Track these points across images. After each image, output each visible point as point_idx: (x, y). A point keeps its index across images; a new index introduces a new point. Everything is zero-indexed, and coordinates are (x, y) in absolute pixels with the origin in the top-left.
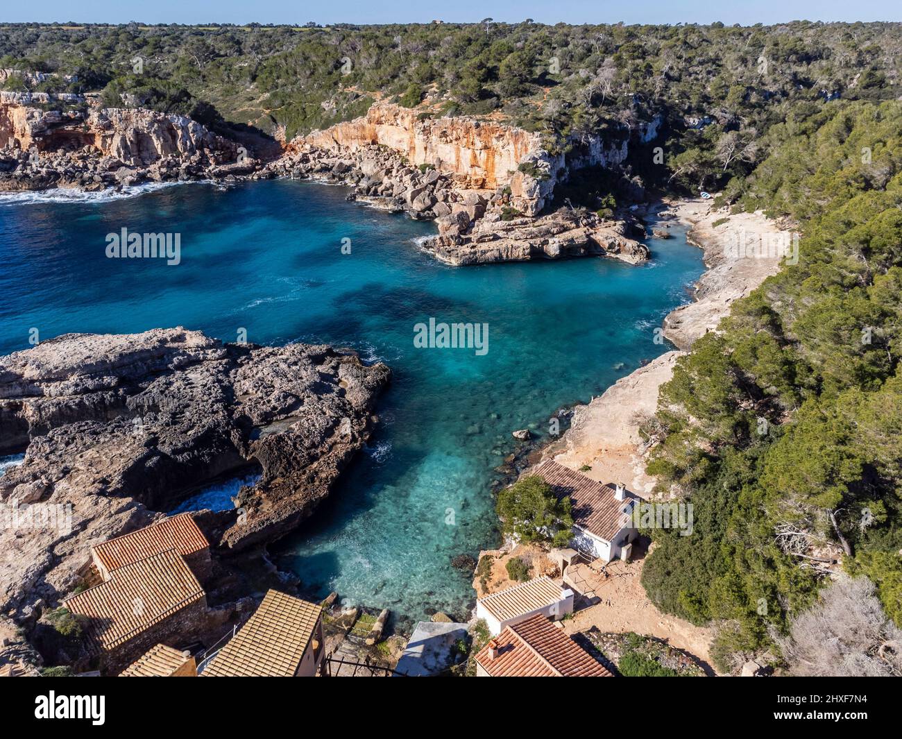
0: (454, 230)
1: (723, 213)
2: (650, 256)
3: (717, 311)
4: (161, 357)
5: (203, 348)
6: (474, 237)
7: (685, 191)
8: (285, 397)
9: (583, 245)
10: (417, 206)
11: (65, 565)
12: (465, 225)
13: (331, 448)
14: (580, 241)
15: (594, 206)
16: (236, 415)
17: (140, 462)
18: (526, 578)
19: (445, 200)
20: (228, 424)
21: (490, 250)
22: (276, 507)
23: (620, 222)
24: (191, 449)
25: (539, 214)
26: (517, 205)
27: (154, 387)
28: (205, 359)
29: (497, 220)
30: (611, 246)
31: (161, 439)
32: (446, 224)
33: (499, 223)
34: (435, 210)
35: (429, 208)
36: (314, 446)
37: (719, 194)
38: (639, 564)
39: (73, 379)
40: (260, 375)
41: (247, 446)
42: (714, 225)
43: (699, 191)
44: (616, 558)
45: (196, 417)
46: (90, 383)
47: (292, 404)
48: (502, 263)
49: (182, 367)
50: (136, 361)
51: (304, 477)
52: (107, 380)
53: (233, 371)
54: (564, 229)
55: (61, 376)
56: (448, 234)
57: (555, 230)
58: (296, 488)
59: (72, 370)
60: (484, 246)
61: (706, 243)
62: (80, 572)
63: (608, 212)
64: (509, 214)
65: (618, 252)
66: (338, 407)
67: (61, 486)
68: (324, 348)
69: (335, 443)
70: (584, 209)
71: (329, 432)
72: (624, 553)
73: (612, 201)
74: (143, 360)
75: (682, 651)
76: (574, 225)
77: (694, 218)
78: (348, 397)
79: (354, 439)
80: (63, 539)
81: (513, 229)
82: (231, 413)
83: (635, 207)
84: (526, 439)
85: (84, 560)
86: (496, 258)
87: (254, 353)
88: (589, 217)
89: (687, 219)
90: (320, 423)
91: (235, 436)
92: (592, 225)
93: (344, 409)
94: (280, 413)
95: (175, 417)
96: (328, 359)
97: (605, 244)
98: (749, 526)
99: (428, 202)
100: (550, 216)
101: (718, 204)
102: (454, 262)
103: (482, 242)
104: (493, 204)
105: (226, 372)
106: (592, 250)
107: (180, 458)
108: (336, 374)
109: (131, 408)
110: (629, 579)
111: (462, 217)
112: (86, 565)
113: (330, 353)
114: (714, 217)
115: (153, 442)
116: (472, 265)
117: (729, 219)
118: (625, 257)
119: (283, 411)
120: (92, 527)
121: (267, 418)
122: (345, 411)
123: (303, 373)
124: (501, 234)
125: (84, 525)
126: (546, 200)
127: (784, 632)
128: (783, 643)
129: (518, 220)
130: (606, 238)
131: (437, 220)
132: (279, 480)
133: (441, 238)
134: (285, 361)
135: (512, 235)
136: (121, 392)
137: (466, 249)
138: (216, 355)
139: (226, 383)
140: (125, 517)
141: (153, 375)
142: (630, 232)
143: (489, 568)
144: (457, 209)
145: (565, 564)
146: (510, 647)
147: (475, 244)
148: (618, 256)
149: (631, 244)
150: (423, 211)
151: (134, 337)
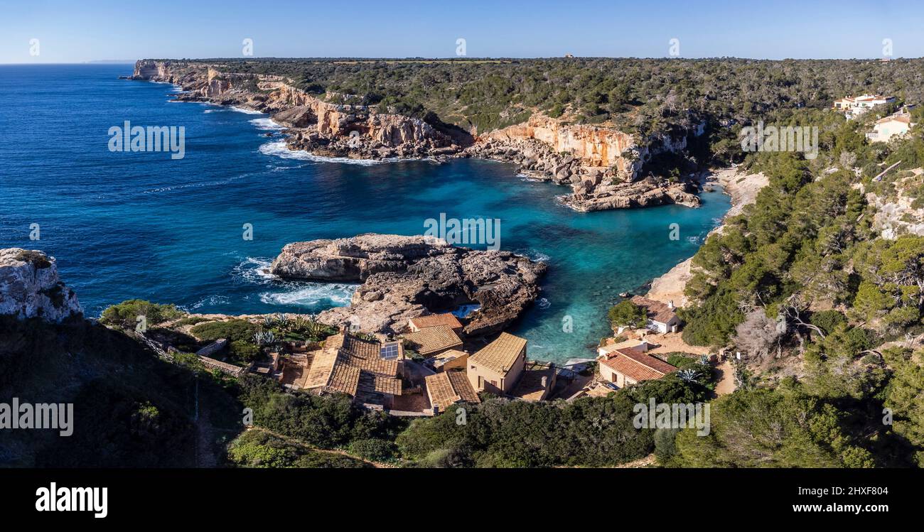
0: (583, 191)
1: (742, 175)
2: (701, 203)
4: (424, 249)
5: (444, 247)
6: (595, 195)
8: (491, 274)
9: (661, 198)
10: (560, 176)
11: (397, 324)
12: (590, 188)
13: (517, 299)
14: (659, 195)
15: (667, 175)
16: (465, 279)
17: (422, 293)
19: (577, 173)
20: (462, 282)
21: (605, 202)
22: (490, 320)
23: (683, 184)
24: (445, 291)
25: (634, 181)
26: (621, 176)
27: (422, 262)
28: (445, 252)
29: (609, 185)
30: (678, 198)
31: (430, 285)
32: (578, 187)
33: (610, 186)
34: (571, 179)
35: (567, 178)
36: (507, 297)
39: (383, 253)
40: (475, 262)
41: (472, 294)
42: (737, 182)
43: (730, 163)
45: (446, 278)
46: (391, 256)
47: (494, 278)
48: (613, 209)
49: (434, 255)
50: (412, 249)
51: (504, 309)
52: (398, 256)
53: (461, 260)
54: (651, 189)
55: (378, 251)
56: (579, 193)
57: (644, 190)
58: (500, 314)
59: (383, 248)
60: (601, 200)
61: (732, 193)
62: (403, 328)
63: (675, 179)
64: (616, 181)
65: (682, 201)
66: (519, 281)
67: (387, 296)
68: (509, 253)
69: (519, 297)
70: (661, 177)
71: (515, 292)
73: (678, 172)
74: (415, 249)
76: (655, 187)
77: (727, 179)
78: (524, 277)
79: (529, 296)
80: (394, 314)
81: (619, 190)
82: (463, 278)
83: (692, 175)
84: (627, 296)
85: (405, 323)
86: (609, 207)
87: (470, 253)
88: (664, 182)
90: (510, 287)
91: (466, 288)
92: (666, 186)
93: (522, 282)
94: (488, 281)
95: (435, 277)
96: (511, 259)
97: (674, 197)
99: (566, 174)
100: (641, 182)
101: (740, 170)
102: (583, 209)
103: (600, 197)
104: (607, 175)
105: (457, 260)
106: (666, 200)
107: (440, 294)
108: (516, 266)
109: (409, 271)
111: (588, 183)
112: (406, 326)
113: (512, 256)
114: (738, 178)
115: (426, 285)
116: (594, 211)
117: (745, 178)
118: (686, 204)
119: (489, 280)
120: (406, 312)
121: (482, 282)
123: (498, 264)
124: (611, 193)
125: (403, 311)
126: (638, 172)
129: (622, 185)
130: (675, 193)
131: (572, 185)
132: (490, 309)
133: (575, 196)
134: (488, 257)
135: (618, 193)
136: (405, 262)
137: (591, 202)
138: (451, 251)
139: (458, 265)
140: (420, 311)
141: (420, 257)
142: (689, 189)
144: (584, 178)
147: (596, 198)
148: (682, 203)
149: (689, 196)
150: (564, 179)
151: (410, 237)
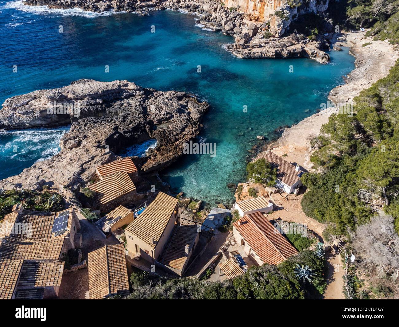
0: (242, 42)
1: (369, 40)
2: (330, 60)
3: (355, 89)
4: (119, 93)
5: (135, 90)
6: (251, 45)
7: (352, 27)
8: (167, 114)
9: (299, 53)
10: (227, 28)
11: (87, 172)
12: (247, 39)
13: (183, 136)
14: (299, 50)
15: (308, 34)
16: (148, 120)
17: (112, 136)
18: (256, 196)
19: (240, 26)
20: (145, 123)
21: (257, 52)
22: (162, 157)
23: (318, 42)
24: (131, 132)
25: (282, 36)
26: (272, 32)
27: (116, 105)
28: (136, 95)
29: (262, 38)
30: (313, 54)
31: (119, 127)
32: (239, 38)
33: (263, 40)
34: (235, 30)
35: (232, 29)
36: (177, 135)
37: (369, 30)
38: (301, 196)
39: (86, 99)
40: (157, 103)
41: (152, 132)
42: (363, 46)
43: (360, 27)
44: (292, 193)
45: (132, 119)
46: (92, 102)
47: (169, 117)
48: (261, 58)
49: (127, 97)
50: (109, 94)
51: (173, 147)
52: (98, 101)
53: (147, 101)
54: (292, 44)
55: (81, 98)
56: (239, 43)
57: (288, 44)
58: (170, 151)
59: (86, 96)
60: (254, 50)
61: (357, 55)
62: (92, 175)
63: (314, 37)
64: (268, 36)
65: (315, 57)
66: (187, 119)
67: (84, 142)
68: (183, 93)
69: (185, 134)
70: (302, 35)
71: (183, 130)
72: (296, 192)
73: (316, 32)
74: (112, 93)
75: (312, 231)
76: (297, 43)
77: (354, 41)
78: (191, 115)
79: (193, 134)
80: (86, 163)
81: (269, 43)
82: (146, 118)
83: (327, 35)
84: (262, 139)
85: (93, 171)
86: (259, 56)
87: (155, 93)
88: (304, 39)
89: (351, 41)
90: (180, 126)
91: (147, 128)
92: (305, 43)
94: (165, 120)
95: (125, 118)
96: (184, 98)
97: (310, 53)
98: (349, 188)
99: (232, 26)
100: (286, 38)
101: (368, 35)
102: (240, 56)
103: (254, 48)
104: (261, 29)
105: (144, 101)
106: (303, 55)
107: (126, 135)
108: (187, 105)
109: (107, 113)
110: (296, 201)
111: (246, 35)
112: (94, 173)
113: (185, 96)
114: (364, 41)
115: (116, 128)
116: (249, 58)
117: (371, 43)
118: (318, 60)
119: (166, 119)
120: (95, 159)
121: (160, 122)
122: (190, 121)
123: (174, 104)
124: (263, 45)
125: (93, 158)
126: (286, 29)
127: (353, 230)
128: (352, 235)
129: (272, 39)
130: (311, 50)
131: (235, 35)
132: (164, 147)
133: (236, 45)
134: (167, 98)
135: (268, 45)
136: (104, 106)
137: (246, 51)
138: (140, 93)
139: (144, 106)
140: (107, 156)
141: (116, 100)
142: (323, 48)
143: (241, 190)
144: (245, 31)
145: (271, 193)
146: (246, 222)
147: (251, 49)
148: (315, 59)
149: (322, 53)
150: (229, 30)
151: (108, 83)
